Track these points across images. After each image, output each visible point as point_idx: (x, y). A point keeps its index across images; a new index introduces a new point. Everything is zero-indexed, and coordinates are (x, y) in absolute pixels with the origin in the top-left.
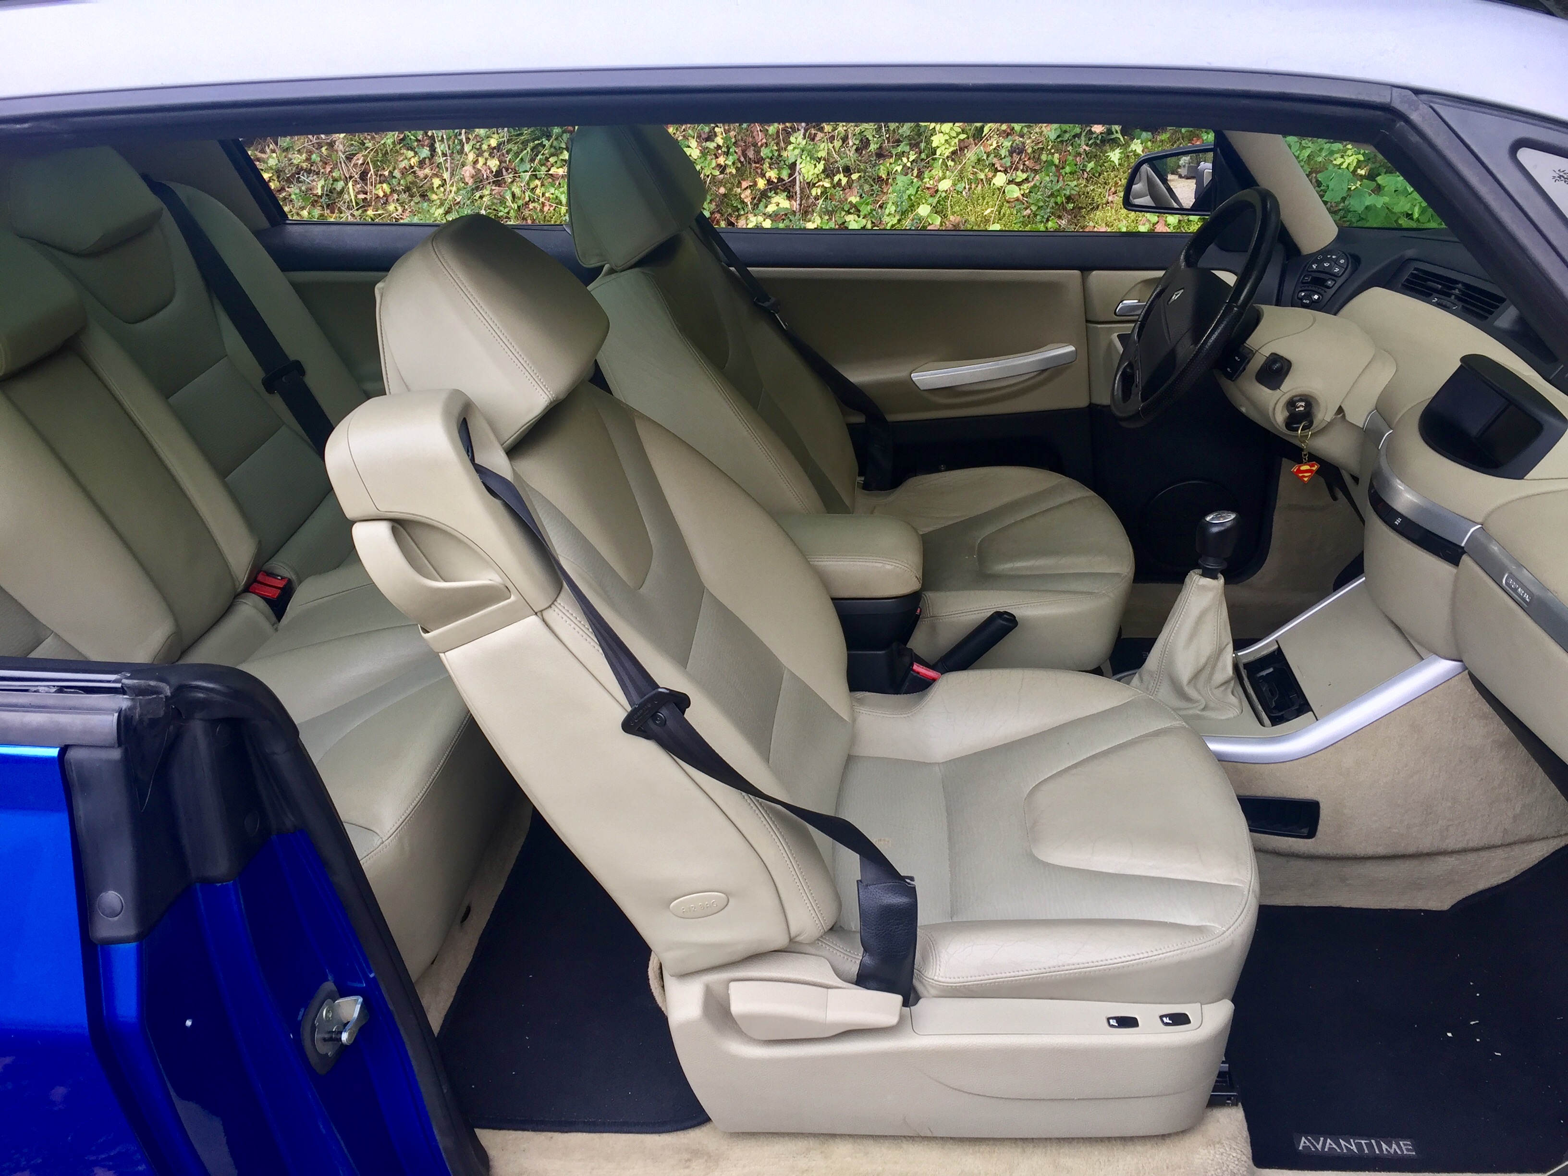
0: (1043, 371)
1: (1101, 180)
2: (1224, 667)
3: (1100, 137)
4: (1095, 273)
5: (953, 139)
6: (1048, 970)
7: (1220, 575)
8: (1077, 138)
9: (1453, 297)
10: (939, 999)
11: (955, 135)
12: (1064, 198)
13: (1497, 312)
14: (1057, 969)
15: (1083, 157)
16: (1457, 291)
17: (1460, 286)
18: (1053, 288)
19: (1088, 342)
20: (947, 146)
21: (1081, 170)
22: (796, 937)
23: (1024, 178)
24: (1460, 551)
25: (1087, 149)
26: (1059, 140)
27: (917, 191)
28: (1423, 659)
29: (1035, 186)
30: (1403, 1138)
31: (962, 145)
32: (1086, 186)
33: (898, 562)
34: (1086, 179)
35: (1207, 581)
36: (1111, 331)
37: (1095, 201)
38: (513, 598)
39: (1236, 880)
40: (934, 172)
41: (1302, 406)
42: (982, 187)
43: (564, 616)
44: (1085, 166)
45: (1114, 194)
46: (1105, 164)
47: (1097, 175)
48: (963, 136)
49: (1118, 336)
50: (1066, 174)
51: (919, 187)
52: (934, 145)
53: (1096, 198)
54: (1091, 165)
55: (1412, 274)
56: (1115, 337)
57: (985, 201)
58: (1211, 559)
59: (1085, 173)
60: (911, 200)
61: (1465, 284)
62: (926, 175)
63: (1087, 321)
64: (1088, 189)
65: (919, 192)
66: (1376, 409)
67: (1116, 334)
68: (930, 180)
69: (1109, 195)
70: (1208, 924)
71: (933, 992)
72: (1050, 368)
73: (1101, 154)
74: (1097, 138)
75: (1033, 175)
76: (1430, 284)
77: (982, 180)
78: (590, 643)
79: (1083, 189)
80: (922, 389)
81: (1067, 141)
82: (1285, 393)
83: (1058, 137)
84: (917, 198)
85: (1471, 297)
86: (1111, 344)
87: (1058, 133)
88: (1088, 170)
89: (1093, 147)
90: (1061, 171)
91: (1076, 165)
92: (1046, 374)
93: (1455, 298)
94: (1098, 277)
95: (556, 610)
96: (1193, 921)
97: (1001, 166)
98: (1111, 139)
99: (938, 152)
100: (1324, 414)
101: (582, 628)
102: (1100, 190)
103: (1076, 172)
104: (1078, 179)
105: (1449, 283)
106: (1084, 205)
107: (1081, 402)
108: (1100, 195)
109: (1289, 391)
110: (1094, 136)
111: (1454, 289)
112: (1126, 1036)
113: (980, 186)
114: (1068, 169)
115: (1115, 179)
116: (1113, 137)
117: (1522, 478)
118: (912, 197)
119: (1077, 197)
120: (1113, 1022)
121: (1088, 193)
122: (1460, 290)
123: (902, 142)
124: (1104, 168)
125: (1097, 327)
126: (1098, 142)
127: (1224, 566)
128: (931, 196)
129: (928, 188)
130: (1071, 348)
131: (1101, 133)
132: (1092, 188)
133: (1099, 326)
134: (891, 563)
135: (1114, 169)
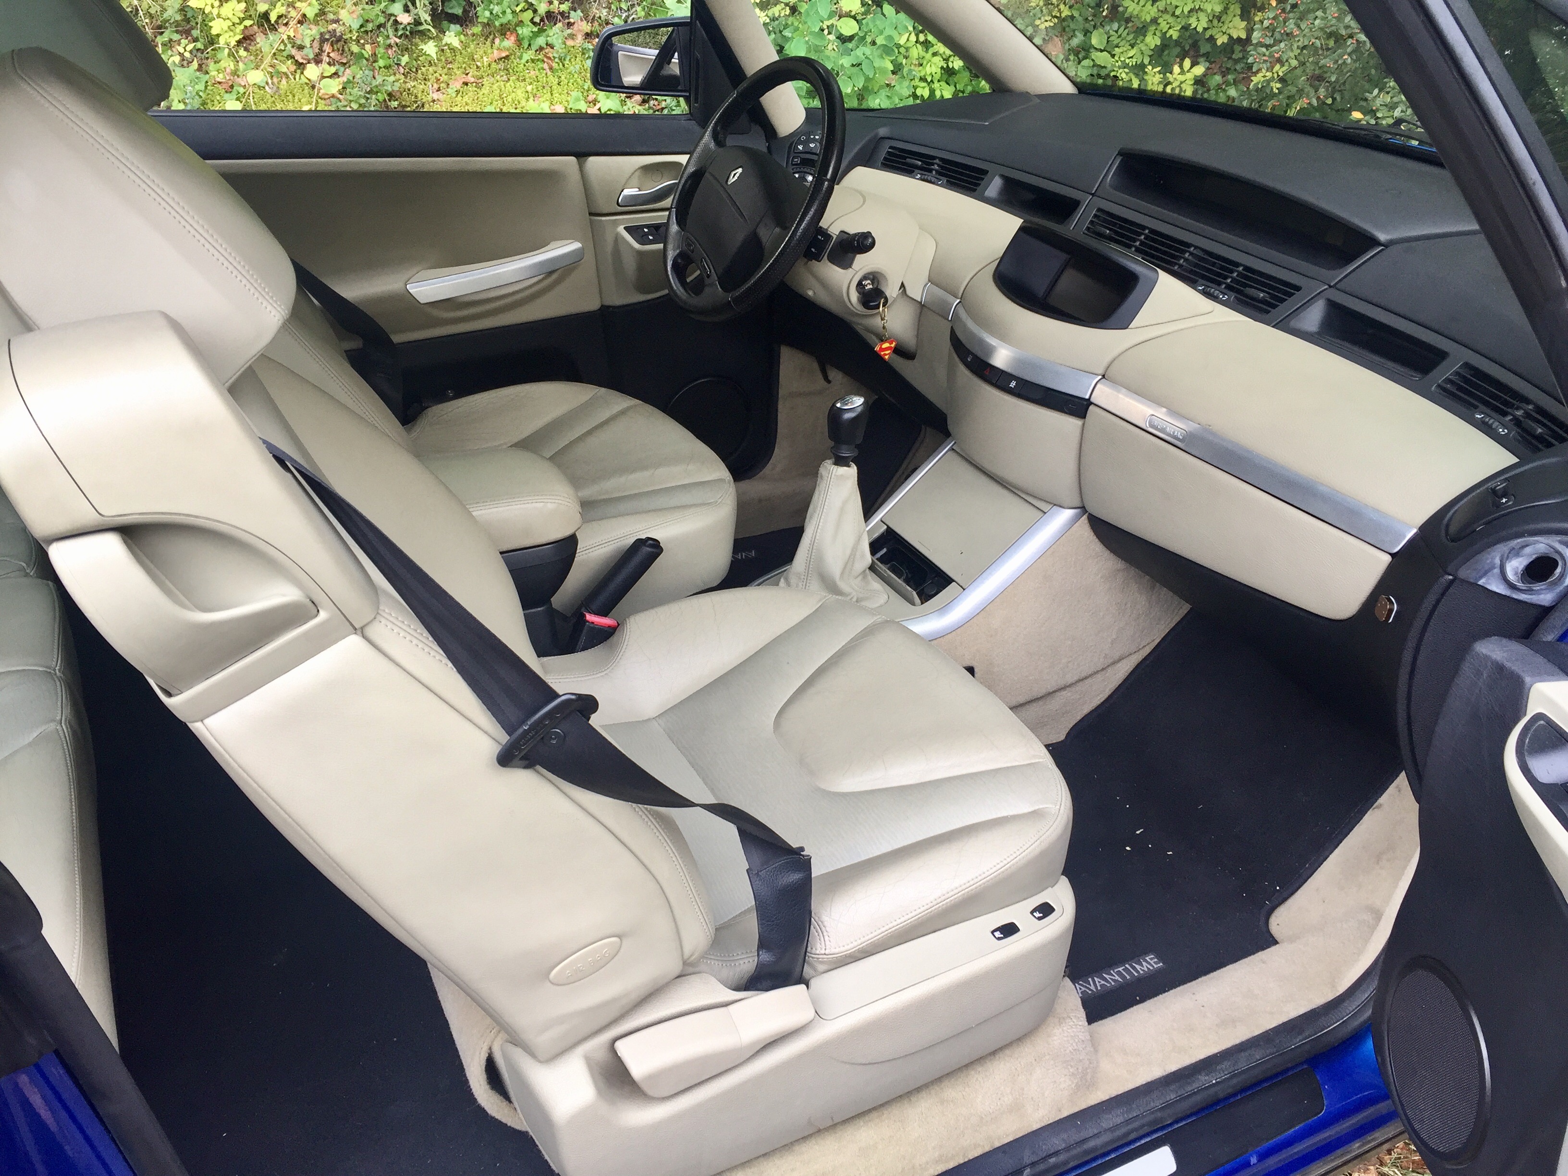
0: (551, 273)
1: (419, 75)
2: (863, 556)
3: (408, 28)
4: (591, 159)
5: (236, 26)
6: (935, 903)
7: (853, 465)
8: (382, 29)
9: (934, 172)
10: (830, 973)
11: (238, 21)
12: (385, 95)
13: (983, 183)
14: (943, 898)
15: (394, 49)
16: (936, 167)
17: (937, 161)
18: (550, 177)
19: (594, 236)
20: (231, 34)
21: (396, 64)
22: (688, 959)
23: (333, 72)
24: (1085, 403)
25: (398, 40)
26: (362, 30)
27: (206, 87)
28: (1045, 513)
29: (349, 82)
30: (1146, 953)
31: (247, 33)
32: (405, 82)
33: (559, 498)
34: (403, 74)
35: (842, 470)
36: (616, 223)
37: (419, 99)
38: (323, 615)
39: (1034, 756)
40: (223, 64)
41: (869, 284)
42: (287, 82)
43: (394, 627)
44: (399, 60)
45: (437, 91)
46: (420, 58)
47: (414, 70)
48: (248, 23)
49: (625, 228)
50: (380, 68)
51: (207, 82)
52: (214, 32)
53: (419, 95)
54: (405, 59)
55: (888, 152)
56: (621, 229)
57: (296, 98)
58: (844, 447)
59: (400, 67)
60: (201, 97)
61: (942, 159)
62: (212, 67)
63: (591, 214)
64: (408, 85)
65: (208, 88)
66: (929, 281)
67: (622, 227)
68: (219, 73)
69: (433, 92)
70: (1041, 807)
71: (821, 968)
72: (558, 269)
73: (413, 47)
74: (405, 29)
75: (342, 69)
76: (908, 160)
77: (285, 74)
78: (435, 657)
79: (403, 85)
80: (422, 302)
81: (371, 31)
82: (857, 272)
83: (362, 26)
84: (209, 94)
85: (949, 170)
86: (618, 238)
87: (361, 22)
88: (403, 64)
89: (403, 38)
90: (374, 64)
91: (389, 58)
92: (554, 276)
93: (936, 173)
94: (594, 162)
95: (383, 621)
96: (1024, 808)
97: (302, 58)
98: (419, 31)
99: (222, 40)
100: (891, 291)
101: (420, 638)
102: (421, 87)
103: (390, 66)
104: (395, 74)
105: (927, 160)
106: (408, 104)
107: (592, 304)
108: (423, 92)
109: (861, 269)
110: (402, 26)
111: (933, 164)
112: (1014, 946)
113: (284, 81)
114: (381, 63)
115: (435, 75)
116: (421, 28)
117: (1127, 328)
118: (201, 94)
119: (398, 94)
120: (998, 934)
121: (409, 90)
122: (938, 165)
123: (166, 28)
124: (419, 62)
125: (601, 220)
126: (408, 33)
127: (855, 454)
128: (226, 92)
129: (220, 83)
130: (577, 245)
131: (409, 24)
132: (413, 84)
133: (604, 218)
134: (554, 501)
135: (430, 64)
